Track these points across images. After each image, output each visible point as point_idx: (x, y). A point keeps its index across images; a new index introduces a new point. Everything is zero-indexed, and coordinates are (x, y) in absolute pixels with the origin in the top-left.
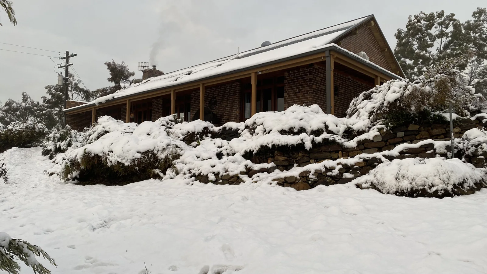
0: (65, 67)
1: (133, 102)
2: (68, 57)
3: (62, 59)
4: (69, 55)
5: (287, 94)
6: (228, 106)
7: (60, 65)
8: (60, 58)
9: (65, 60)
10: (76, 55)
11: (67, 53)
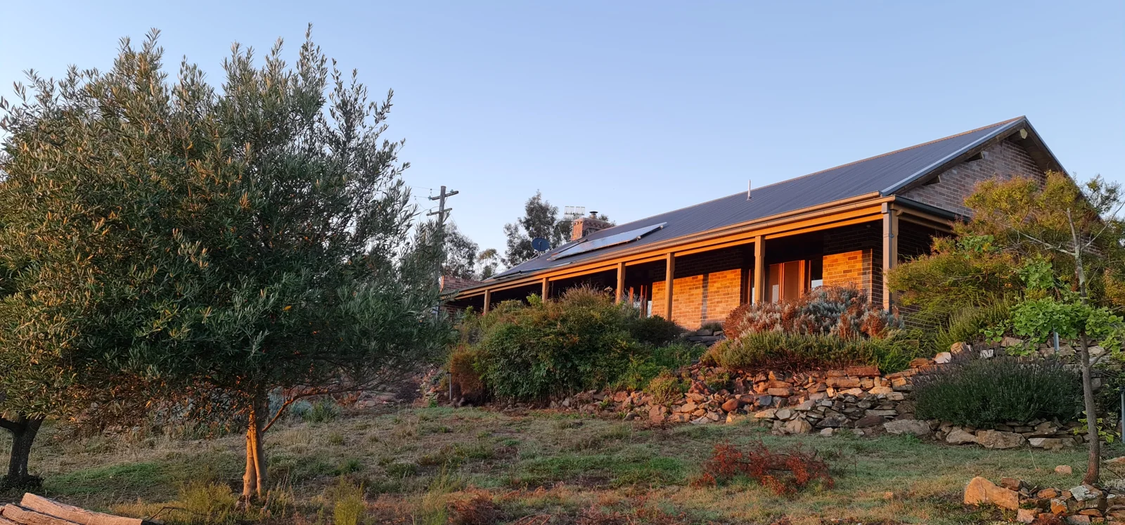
0: (438, 215)
1: (554, 281)
2: (443, 196)
3: (434, 199)
4: (446, 193)
5: (829, 274)
6: (719, 292)
7: (430, 210)
8: (430, 198)
9: (439, 201)
10: (457, 192)
11: (443, 189)
